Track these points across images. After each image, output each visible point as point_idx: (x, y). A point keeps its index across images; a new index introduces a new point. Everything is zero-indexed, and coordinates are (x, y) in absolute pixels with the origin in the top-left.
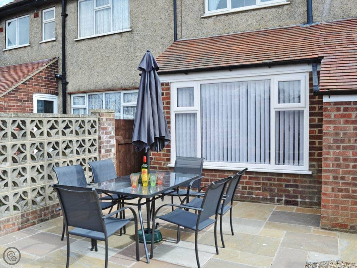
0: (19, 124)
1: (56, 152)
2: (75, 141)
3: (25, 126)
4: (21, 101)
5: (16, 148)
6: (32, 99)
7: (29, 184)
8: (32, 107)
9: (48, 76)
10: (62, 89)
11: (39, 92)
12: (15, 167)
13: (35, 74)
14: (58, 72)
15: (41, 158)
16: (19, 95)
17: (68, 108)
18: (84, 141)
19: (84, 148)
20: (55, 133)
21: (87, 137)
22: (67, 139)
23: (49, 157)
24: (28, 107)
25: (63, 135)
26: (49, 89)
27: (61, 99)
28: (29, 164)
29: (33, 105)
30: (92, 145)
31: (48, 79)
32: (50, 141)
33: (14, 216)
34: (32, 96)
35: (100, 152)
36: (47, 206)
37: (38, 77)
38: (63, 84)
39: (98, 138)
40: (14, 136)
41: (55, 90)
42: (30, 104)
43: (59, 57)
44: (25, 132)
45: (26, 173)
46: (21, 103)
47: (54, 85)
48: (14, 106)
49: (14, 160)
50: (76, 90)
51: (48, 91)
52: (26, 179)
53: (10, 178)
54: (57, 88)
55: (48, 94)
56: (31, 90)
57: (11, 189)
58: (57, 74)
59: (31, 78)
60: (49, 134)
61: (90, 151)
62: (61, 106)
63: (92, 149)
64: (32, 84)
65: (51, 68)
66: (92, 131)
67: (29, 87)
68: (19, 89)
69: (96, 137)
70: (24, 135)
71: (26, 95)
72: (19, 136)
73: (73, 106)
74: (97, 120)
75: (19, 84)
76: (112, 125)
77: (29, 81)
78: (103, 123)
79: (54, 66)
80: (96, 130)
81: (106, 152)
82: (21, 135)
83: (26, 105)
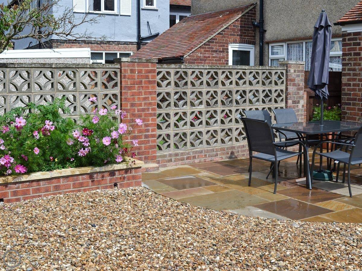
0: (212, 74)
1: (243, 99)
2: (262, 91)
3: (217, 76)
4: (217, 51)
5: (210, 94)
6: (228, 49)
7: (219, 125)
8: (228, 58)
9: (244, 24)
10: (259, 37)
11: (235, 42)
12: (208, 109)
13: (230, 23)
14: (255, 19)
15: (230, 104)
16: (215, 46)
17: (266, 58)
18: (270, 91)
19: (270, 97)
20: (242, 83)
21: (274, 88)
22: (254, 88)
23: (237, 104)
24: (223, 58)
25: (250, 85)
26: (246, 38)
27: (258, 49)
28: (219, 108)
29: (228, 56)
30: (279, 96)
31: (245, 27)
32: (238, 89)
33: (206, 149)
34: (228, 46)
35: (286, 102)
36: (234, 146)
37: (234, 26)
38: (260, 32)
39: (285, 89)
40: (208, 84)
41: (252, 39)
42: (225, 55)
43: (256, 3)
44: (217, 81)
45: (217, 115)
46: (217, 54)
47: (250, 33)
48: (209, 57)
49: (208, 104)
50: (275, 39)
51: (244, 40)
52: (217, 120)
53: (204, 118)
54: (254, 37)
55: (244, 43)
56: (227, 40)
57: (204, 127)
58: (254, 21)
59: (227, 28)
60: (237, 84)
61: (276, 101)
62: (258, 56)
63: (279, 99)
64: (228, 34)
65: (248, 16)
66: (279, 82)
67: (225, 37)
68: (214, 39)
69: (283, 87)
70: (216, 83)
71: (221, 46)
72: (212, 84)
73: (271, 56)
74: (284, 72)
75: (215, 34)
76: (301, 77)
77: (225, 31)
78: (291, 74)
79: (251, 13)
80: (283, 81)
81: (293, 103)
82: (214, 84)
83: (222, 55)
